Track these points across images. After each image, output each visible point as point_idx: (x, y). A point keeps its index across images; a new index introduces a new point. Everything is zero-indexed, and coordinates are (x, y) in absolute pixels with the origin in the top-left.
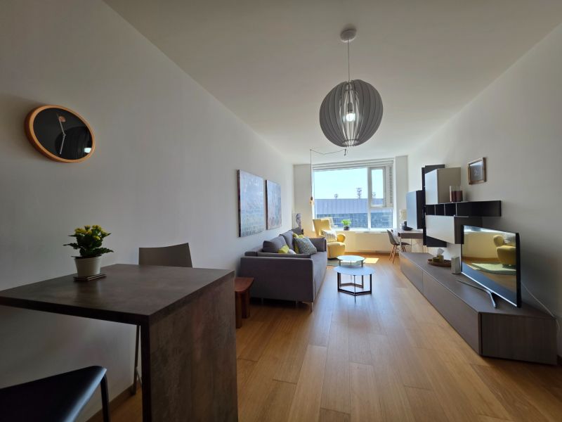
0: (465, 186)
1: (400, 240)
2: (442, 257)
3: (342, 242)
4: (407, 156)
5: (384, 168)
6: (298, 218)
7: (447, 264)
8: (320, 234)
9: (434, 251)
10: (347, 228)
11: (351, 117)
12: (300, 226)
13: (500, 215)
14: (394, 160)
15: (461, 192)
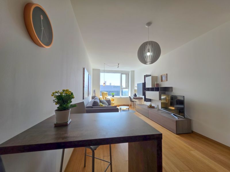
0: (159, 82)
1: (134, 100)
2: (152, 105)
3: (113, 101)
4: (134, 71)
5: (126, 74)
6: (94, 91)
7: (153, 107)
8: (104, 99)
9: (148, 104)
10: (113, 96)
11: (148, 54)
12: (95, 95)
13: (172, 91)
14: (130, 72)
15: (158, 84)
